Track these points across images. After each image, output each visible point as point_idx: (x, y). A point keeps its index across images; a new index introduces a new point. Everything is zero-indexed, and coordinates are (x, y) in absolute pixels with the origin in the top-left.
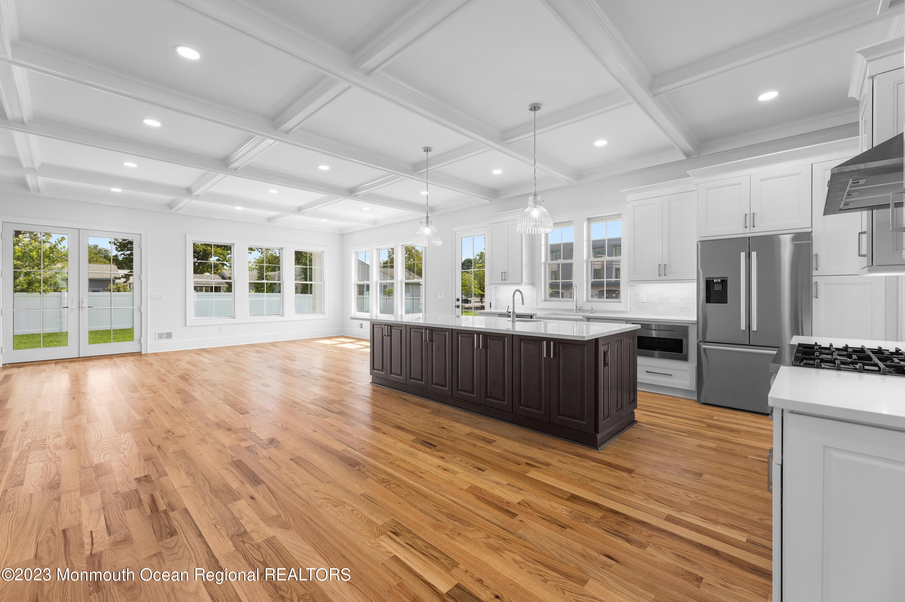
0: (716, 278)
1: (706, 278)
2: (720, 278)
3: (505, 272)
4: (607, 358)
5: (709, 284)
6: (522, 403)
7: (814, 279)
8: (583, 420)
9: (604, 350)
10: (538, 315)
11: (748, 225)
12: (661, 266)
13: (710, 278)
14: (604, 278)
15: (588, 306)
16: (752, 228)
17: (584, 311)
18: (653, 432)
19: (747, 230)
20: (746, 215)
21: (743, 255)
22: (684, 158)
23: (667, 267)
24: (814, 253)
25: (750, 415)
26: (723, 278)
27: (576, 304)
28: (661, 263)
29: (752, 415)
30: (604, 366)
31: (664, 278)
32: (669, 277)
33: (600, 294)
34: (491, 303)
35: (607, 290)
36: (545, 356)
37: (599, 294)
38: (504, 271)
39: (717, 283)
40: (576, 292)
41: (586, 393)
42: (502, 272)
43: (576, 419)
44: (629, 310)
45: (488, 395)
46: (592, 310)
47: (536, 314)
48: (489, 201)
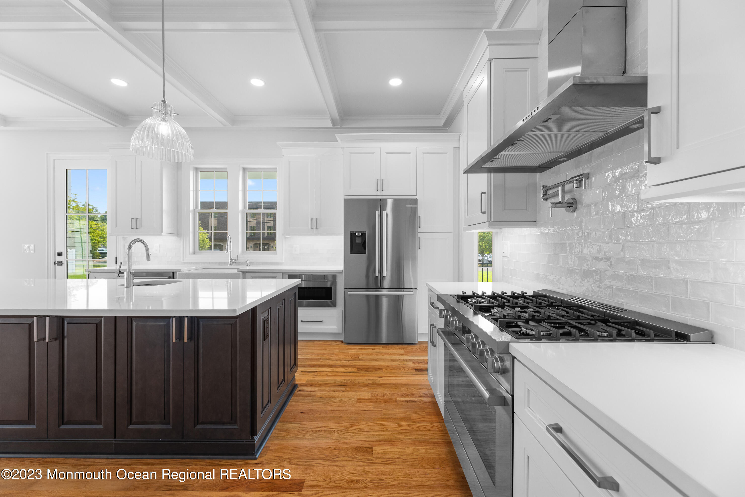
0: (358, 232)
1: (351, 232)
2: (361, 232)
3: (138, 219)
4: (267, 329)
5: (353, 236)
6: (134, 419)
7: (419, 235)
8: (235, 423)
9: (263, 319)
10: (182, 271)
11: (379, 189)
12: (313, 220)
13: (353, 232)
14: (260, 230)
15: (243, 259)
16: (381, 191)
17: (239, 264)
18: (314, 396)
19: (378, 193)
20: (378, 180)
21: (377, 213)
22: (331, 125)
23: (318, 221)
24: (418, 215)
25: (382, 347)
26: (363, 232)
27: (231, 256)
28: (313, 218)
29: (383, 347)
30: (264, 340)
31: (316, 231)
32: (319, 231)
33: (256, 247)
34: (116, 258)
35: (263, 244)
36: (174, 341)
37: (254, 246)
38: (135, 217)
39: (358, 236)
40: (230, 244)
41: (238, 384)
42: (133, 219)
43: (224, 424)
44: (284, 262)
45: (66, 420)
46: (248, 263)
47: (179, 270)
48: (114, 127)
